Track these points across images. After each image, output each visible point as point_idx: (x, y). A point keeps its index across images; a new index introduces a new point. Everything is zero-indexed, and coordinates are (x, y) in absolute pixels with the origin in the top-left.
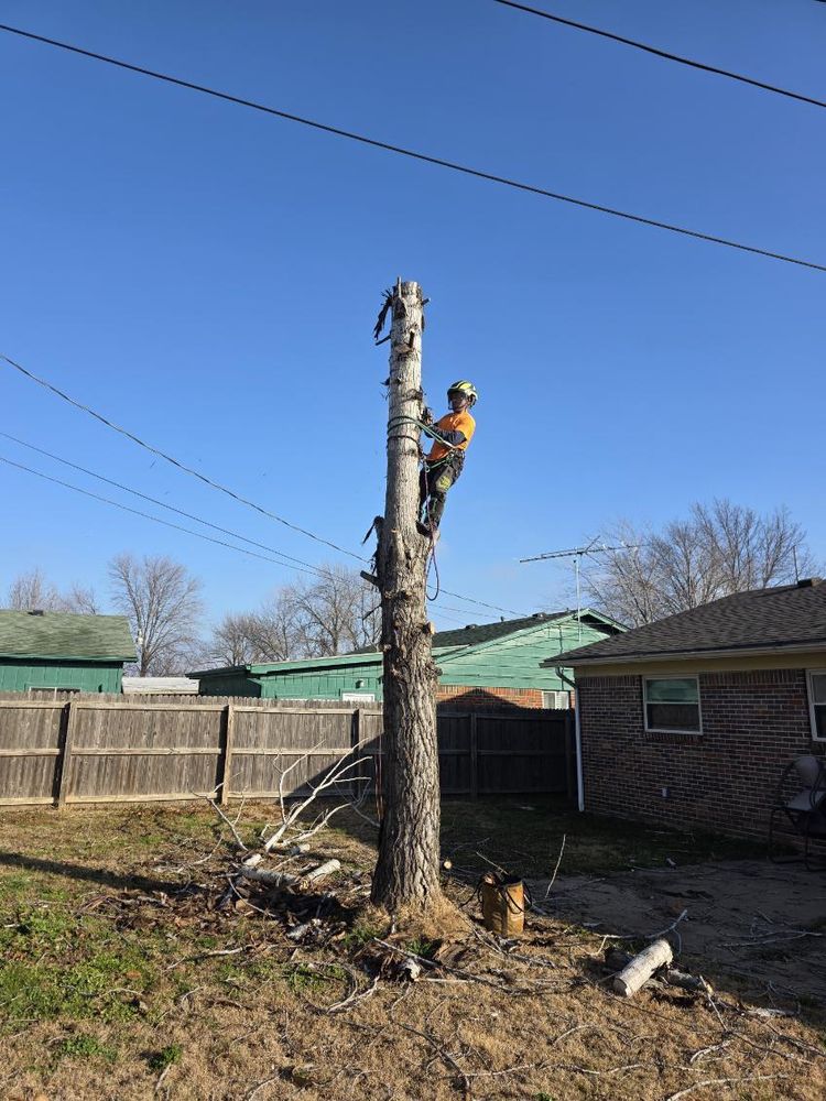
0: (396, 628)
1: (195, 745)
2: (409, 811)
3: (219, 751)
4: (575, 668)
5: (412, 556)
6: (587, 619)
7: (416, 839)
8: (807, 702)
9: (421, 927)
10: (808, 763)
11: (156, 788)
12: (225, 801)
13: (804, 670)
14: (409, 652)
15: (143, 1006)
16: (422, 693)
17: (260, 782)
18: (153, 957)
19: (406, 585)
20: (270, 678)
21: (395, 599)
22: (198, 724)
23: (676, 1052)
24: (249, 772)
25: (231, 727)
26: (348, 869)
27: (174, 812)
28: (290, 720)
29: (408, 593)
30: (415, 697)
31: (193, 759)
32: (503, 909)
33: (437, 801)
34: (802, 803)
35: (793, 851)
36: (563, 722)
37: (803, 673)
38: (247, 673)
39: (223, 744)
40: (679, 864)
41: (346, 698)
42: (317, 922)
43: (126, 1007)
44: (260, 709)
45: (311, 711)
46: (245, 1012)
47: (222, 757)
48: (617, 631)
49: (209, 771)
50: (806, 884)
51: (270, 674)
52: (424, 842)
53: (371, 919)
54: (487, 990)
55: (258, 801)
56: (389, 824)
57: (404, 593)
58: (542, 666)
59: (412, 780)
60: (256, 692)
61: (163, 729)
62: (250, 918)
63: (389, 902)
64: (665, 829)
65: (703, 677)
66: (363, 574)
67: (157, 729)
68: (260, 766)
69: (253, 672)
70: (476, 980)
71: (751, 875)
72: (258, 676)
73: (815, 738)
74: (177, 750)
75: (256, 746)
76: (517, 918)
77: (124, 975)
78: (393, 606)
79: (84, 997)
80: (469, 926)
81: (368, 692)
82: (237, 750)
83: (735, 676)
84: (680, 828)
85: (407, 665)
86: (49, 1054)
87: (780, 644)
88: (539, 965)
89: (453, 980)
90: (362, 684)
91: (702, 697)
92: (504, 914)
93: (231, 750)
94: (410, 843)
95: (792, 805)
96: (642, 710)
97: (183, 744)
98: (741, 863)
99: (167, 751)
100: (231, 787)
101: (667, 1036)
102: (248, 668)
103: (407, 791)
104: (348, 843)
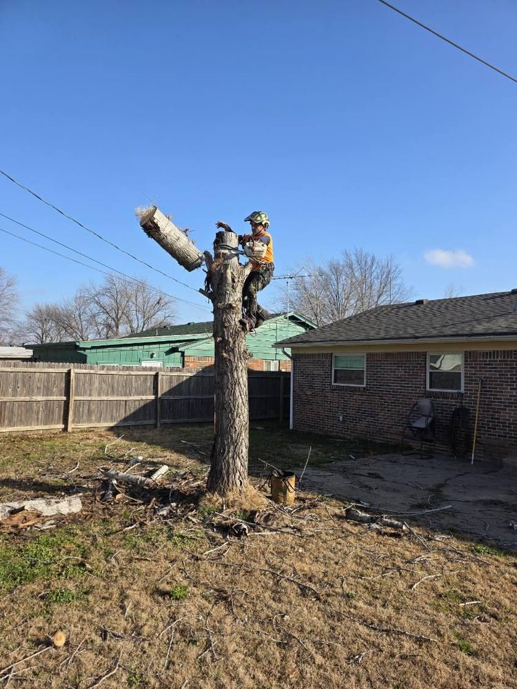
0: (226, 327)
1: (47, 395)
2: (232, 438)
3: (65, 398)
4: (292, 348)
5: (236, 280)
6: (292, 318)
7: (236, 454)
8: (425, 370)
9: (241, 504)
10: (425, 403)
11: (21, 423)
12: (70, 429)
13: (426, 352)
14: (234, 343)
15: (88, 566)
16: (241, 368)
17: (93, 418)
18: (77, 534)
19: (232, 299)
20: (92, 351)
21: (224, 309)
22: (48, 381)
23: (402, 562)
24: (86, 411)
25: (73, 383)
26: (174, 470)
27: (38, 438)
28: (112, 378)
29: (234, 305)
30: (237, 371)
31: (46, 404)
32: (285, 491)
33: (247, 431)
34: (421, 424)
35: (410, 448)
36: (280, 378)
37: (425, 354)
38: (77, 347)
39: (67, 394)
40: (357, 458)
41: (144, 364)
42: (174, 504)
43: (78, 568)
44: (92, 371)
45: (127, 373)
46: (154, 563)
47: (67, 403)
48: (312, 328)
49: (59, 413)
50: (423, 466)
51: (93, 348)
52: (240, 456)
53: (210, 500)
54: (291, 537)
55: (92, 429)
56: (219, 446)
57: (231, 305)
58: (273, 346)
59: (234, 420)
60: (83, 359)
61: (24, 385)
62: (127, 504)
63: (220, 491)
64: (340, 438)
65: (369, 356)
66: (201, 291)
67: (20, 385)
68: (93, 407)
69: (81, 346)
70: (282, 532)
71: (395, 462)
72: (84, 349)
73: (428, 388)
74: (34, 398)
75: (90, 395)
76: (291, 495)
77: (64, 547)
78: (223, 313)
79: (45, 564)
80: (266, 501)
81: (158, 360)
82: (78, 398)
83: (387, 355)
84: (348, 437)
85: (233, 350)
86: (41, 603)
87: (417, 338)
88: (311, 520)
89: (267, 533)
90: (155, 356)
91: (367, 366)
92: (285, 493)
93: (73, 398)
94: (233, 457)
95: (414, 425)
96: (331, 373)
97: (38, 394)
98: (387, 455)
99: (28, 398)
100: (73, 421)
101: (394, 554)
102: (77, 344)
103: (231, 426)
104: (165, 454)
